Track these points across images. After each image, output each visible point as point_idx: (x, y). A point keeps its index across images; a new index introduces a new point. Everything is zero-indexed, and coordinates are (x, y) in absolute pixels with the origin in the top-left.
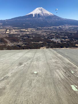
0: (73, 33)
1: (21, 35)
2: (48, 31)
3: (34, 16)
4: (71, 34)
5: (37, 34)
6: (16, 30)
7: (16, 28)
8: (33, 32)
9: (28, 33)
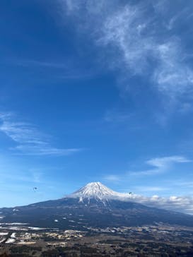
0: (183, 248)
1: (44, 250)
2: (117, 240)
3: (81, 200)
4: (178, 249)
5: (88, 246)
6: (34, 235)
7: (35, 228)
8: (77, 243)
9: (63, 244)
